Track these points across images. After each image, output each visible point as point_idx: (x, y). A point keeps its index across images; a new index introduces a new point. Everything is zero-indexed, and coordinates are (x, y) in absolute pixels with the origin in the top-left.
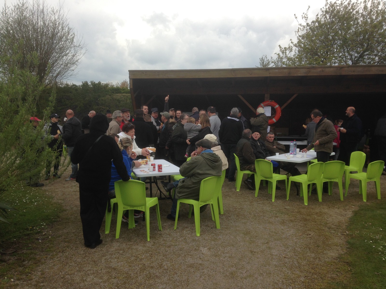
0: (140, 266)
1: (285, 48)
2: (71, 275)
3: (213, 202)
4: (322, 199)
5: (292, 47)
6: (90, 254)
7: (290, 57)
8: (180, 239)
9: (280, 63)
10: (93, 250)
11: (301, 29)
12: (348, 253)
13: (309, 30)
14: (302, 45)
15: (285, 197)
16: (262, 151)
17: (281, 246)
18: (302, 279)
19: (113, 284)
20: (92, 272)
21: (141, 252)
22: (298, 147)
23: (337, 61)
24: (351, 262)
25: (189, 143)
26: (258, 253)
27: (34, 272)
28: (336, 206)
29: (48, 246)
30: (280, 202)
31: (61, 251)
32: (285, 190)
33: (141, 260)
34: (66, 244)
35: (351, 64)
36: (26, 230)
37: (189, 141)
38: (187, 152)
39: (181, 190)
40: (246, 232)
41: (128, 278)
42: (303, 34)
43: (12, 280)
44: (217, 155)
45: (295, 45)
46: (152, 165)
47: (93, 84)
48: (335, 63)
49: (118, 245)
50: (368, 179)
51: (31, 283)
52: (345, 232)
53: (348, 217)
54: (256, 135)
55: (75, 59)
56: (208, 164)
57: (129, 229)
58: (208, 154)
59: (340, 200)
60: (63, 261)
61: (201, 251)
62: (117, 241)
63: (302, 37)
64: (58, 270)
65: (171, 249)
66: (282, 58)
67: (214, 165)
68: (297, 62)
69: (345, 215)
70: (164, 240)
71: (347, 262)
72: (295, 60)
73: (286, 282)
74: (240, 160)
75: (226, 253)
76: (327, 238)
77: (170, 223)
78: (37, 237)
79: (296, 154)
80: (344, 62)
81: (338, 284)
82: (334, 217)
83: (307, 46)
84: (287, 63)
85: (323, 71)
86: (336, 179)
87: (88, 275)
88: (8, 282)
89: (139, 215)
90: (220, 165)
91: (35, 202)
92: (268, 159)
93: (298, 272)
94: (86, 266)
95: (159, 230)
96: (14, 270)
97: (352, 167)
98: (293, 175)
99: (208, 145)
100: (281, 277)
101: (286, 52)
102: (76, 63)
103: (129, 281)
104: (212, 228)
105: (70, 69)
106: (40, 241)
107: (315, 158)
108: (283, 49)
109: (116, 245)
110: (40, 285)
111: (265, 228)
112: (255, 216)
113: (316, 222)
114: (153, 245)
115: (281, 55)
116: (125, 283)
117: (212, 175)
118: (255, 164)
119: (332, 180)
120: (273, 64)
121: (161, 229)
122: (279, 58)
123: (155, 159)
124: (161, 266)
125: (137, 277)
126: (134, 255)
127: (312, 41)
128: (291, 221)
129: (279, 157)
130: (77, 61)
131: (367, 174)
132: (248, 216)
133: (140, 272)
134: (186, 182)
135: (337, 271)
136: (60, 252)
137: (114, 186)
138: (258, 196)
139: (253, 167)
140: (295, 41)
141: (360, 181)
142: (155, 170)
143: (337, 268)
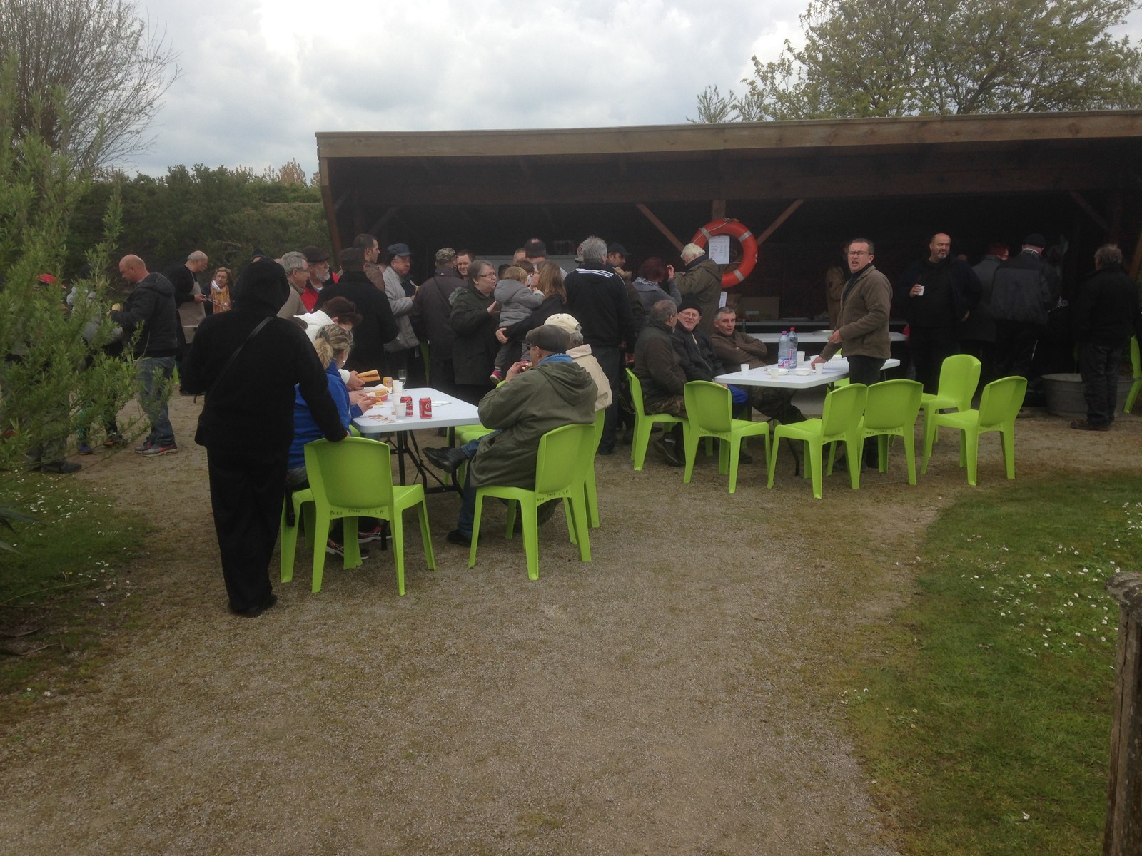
0: (385, 651)
1: (771, 65)
2: (204, 676)
3: (571, 492)
4: (861, 482)
5: (789, 61)
6: (247, 629)
7: (783, 90)
8: (487, 589)
9: (755, 109)
10: (254, 621)
11: (816, 9)
12: (917, 604)
13: (840, 12)
14: (820, 57)
15: (763, 480)
16: (704, 361)
17: (748, 595)
18: (798, 665)
19: (319, 691)
20: (259, 668)
21: (385, 621)
22: (801, 347)
23: (916, 101)
24: (922, 624)
25: (504, 337)
26: (688, 612)
27: (103, 674)
28: (895, 499)
29: (126, 615)
30: (749, 493)
31: (167, 626)
32: (765, 463)
33: (387, 637)
34: (179, 609)
35: (955, 112)
36: (56, 582)
37: (504, 332)
38: (497, 366)
39: (486, 463)
40: (658, 567)
41: (357, 678)
42: (822, 24)
43: (48, 694)
44: (582, 368)
45: (799, 57)
46: (403, 400)
47: (203, 173)
48: (911, 108)
49: (322, 606)
50: (982, 425)
51: (99, 699)
52: (914, 559)
53: (925, 523)
54: (690, 317)
55: (144, 97)
56: (558, 393)
57: (344, 569)
58: (557, 367)
59: (908, 483)
60: (177, 648)
61: (543, 612)
62: (317, 597)
63: (818, 32)
64: (167, 668)
65: (465, 611)
66: (761, 95)
67: (574, 394)
68: (804, 105)
69: (918, 519)
70: (443, 592)
71: (912, 625)
72: (798, 99)
73: (758, 672)
74: (642, 385)
75: (608, 614)
76: (866, 574)
77: (455, 551)
78: (92, 596)
79: (795, 367)
80: (937, 104)
81: (886, 671)
82: (889, 525)
83: (833, 59)
84: (775, 109)
85: (873, 133)
86: (897, 429)
87: (252, 674)
88: (35, 698)
89: (368, 536)
90: (591, 397)
91: (67, 511)
92: (721, 382)
93: (788, 651)
94: (242, 656)
95: (427, 570)
96: (45, 672)
97: (943, 397)
98: (785, 421)
99: (558, 343)
100: (745, 661)
101: (773, 78)
102: (146, 111)
103: (361, 684)
104: (570, 560)
105: (128, 129)
106: (103, 605)
107: (845, 376)
108: (765, 68)
109: (313, 609)
110: (126, 702)
111: (709, 556)
112: (683, 528)
113: (840, 538)
114: (415, 604)
115: (760, 85)
116: (350, 688)
117: (570, 421)
118: (683, 395)
119: (889, 433)
120: (736, 112)
121: (435, 567)
122: (753, 95)
123: (406, 386)
124: (440, 649)
125: (380, 674)
126: (367, 626)
127: (847, 43)
128: (777, 537)
129: (748, 375)
130: (150, 104)
131: (980, 414)
132: (665, 530)
133: (388, 663)
134: (499, 442)
135: (885, 646)
136: (163, 627)
137: (303, 455)
138: (692, 481)
139: (678, 403)
140: (800, 44)
141: (963, 431)
142: (412, 414)
143: (885, 640)
